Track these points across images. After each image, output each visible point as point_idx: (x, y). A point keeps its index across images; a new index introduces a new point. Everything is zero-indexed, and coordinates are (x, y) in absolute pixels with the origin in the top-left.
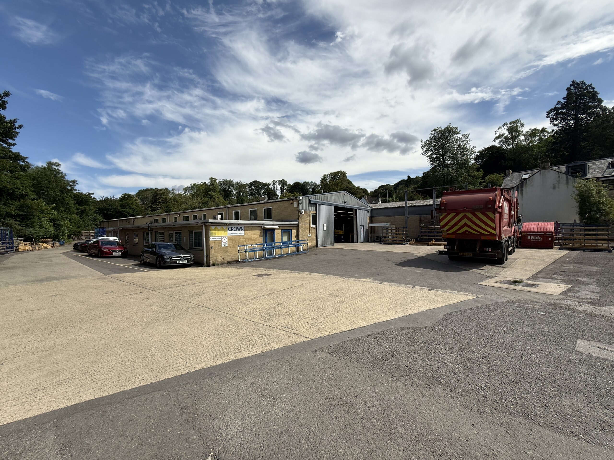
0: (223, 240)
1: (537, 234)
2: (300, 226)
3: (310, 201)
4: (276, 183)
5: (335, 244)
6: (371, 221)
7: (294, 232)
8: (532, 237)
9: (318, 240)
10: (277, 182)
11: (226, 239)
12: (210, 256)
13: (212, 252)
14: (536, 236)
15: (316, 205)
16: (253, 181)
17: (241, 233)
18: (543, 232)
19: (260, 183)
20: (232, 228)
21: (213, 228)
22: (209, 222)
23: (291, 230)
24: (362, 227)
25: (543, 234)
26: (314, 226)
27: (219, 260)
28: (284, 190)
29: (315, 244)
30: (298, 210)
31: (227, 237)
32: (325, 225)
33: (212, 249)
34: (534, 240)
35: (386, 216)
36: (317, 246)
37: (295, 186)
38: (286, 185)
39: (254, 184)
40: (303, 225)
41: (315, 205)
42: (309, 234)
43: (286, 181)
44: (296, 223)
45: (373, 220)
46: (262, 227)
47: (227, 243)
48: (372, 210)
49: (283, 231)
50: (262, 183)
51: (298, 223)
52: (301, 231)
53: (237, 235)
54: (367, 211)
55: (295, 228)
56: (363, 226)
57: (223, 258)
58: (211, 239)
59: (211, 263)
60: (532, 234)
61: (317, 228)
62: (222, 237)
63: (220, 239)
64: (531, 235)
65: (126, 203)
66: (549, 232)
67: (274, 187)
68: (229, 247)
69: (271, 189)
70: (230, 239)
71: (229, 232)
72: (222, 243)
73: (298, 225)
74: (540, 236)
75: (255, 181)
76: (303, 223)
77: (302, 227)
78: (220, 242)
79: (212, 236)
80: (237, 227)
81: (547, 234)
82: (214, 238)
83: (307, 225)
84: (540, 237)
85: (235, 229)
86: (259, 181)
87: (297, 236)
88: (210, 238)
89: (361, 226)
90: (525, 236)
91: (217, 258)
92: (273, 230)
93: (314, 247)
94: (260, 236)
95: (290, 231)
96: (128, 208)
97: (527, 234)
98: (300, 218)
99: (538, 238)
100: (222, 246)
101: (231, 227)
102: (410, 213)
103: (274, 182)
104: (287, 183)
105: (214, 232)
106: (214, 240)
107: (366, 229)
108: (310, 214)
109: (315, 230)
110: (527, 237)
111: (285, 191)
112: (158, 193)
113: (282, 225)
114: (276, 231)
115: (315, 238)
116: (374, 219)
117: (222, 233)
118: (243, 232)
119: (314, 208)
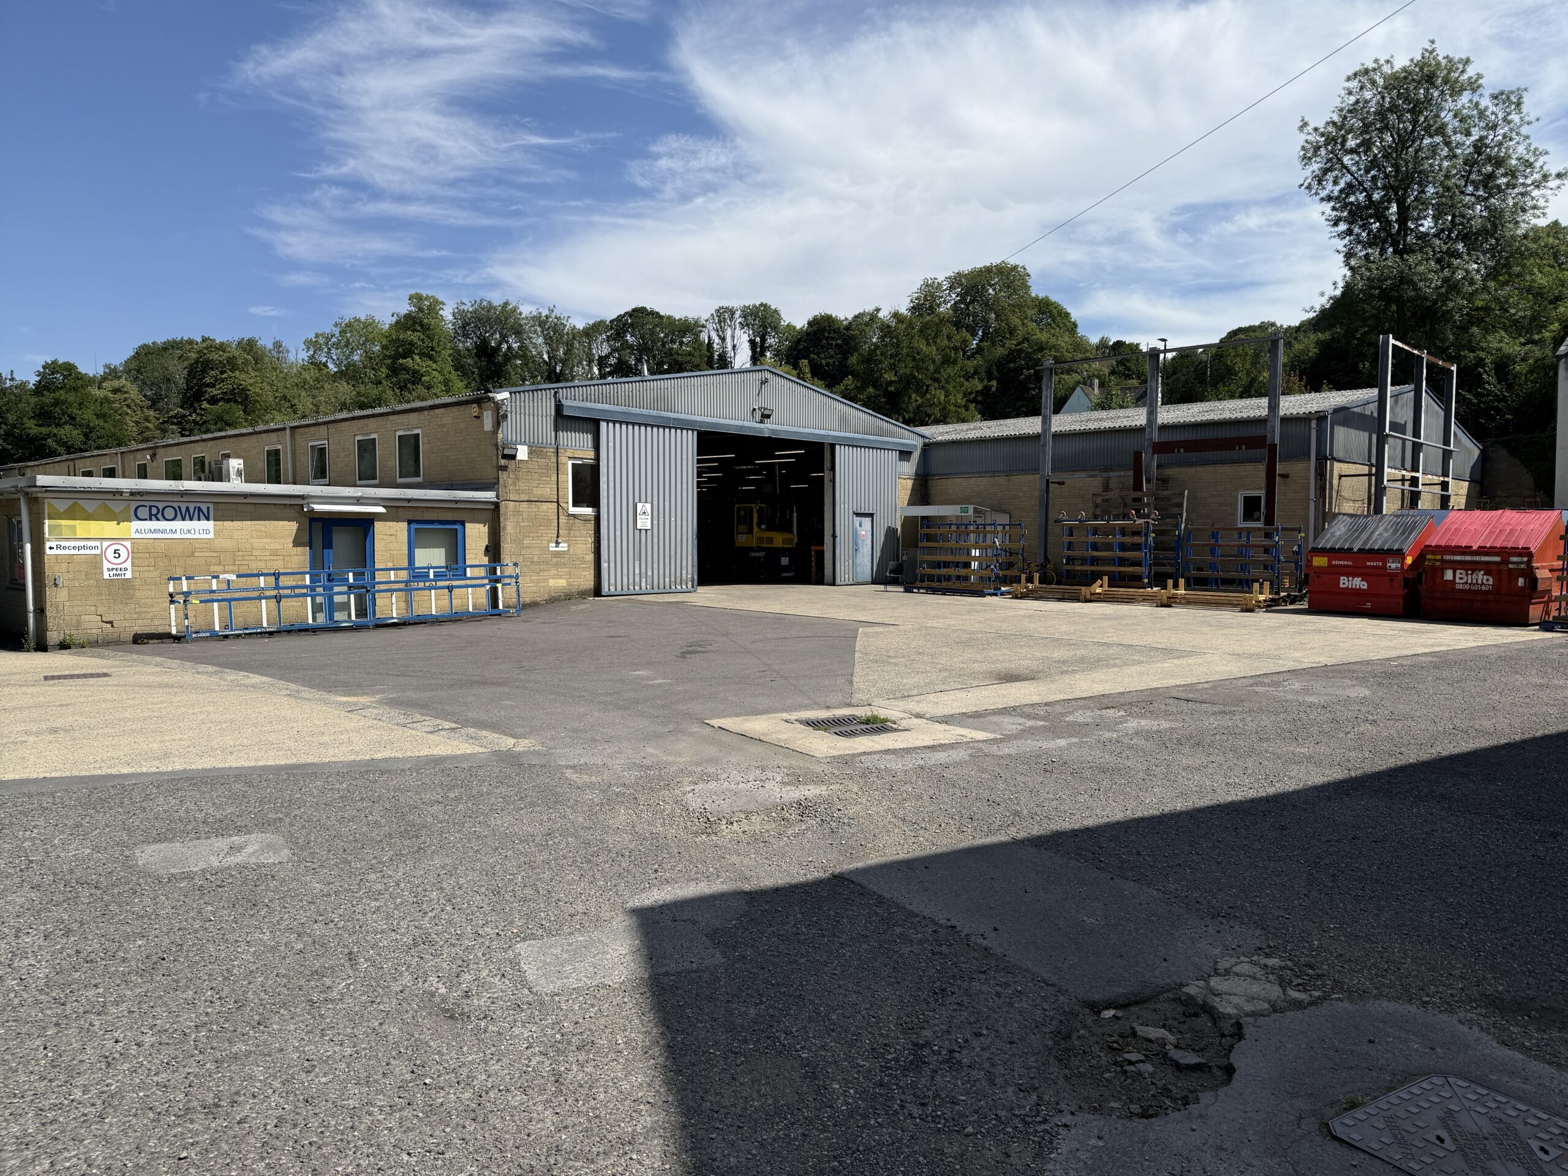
0: (110, 554)
1: (1477, 558)
2: (508, 508)
3: (559, 407)
4: (732, 318)
5: (702, 590)
6: (922, 493)
7: (476, 535)
8: (1458, 572)
9: (604, 565)
10: (738, 314)
11: (124, 553)
12: (50, 612)
13: (55, 597)
14: (1472, 567)
15: (596, 422)
16: (629, 309)
17: (201, 529)
18: (1497, 554)
19: (661, 317)
20: (154, 511)
21: (62, 506)
22: (38, 483)
23: (463, 523)
24: (867, 521)
25: (1497, 559)
26: (588, 511)
27: (92, 626)
28: (763, 349)
29: (589, 583)
30: (496, 445)
31: (128, 544)
32: (644, 507)
33: (56, 585)
34: (1467, 587)
35: (980, 474)
36: (597, 592)
37: (815, 333)
38: (775, 328)
39: (632, 325)
40: (525, 505)
41: (591, 425)
42: (557, 543)
43: (776, 311)
44: (490, 495)
45: (933, 492)
46: (302, 506)
47: (128, 565)
48: (929, 447)
49: (414, 526)
50: (669, 317)
51: (497, 497)
52: (509, 528)
53: (178, 536)
54: (895, 455)
55: (488, 515)
56: (871, 515)
57: (111, 623)
58: (52, 548)
59: (53, 637)
60: (1458, 558)
61: (598, 518)
62: (106, 544)
63: (98, 552)
64: (1455, 566)
65: (57, 403)
66: (1520, 555)
67: (723, 339)
68: (137, 583)
69: (710, 344)
70: (140, 551)
71: (136, 524)
72: (106, 565)
73: (497, 505)
74: (1488, 568)
75: (635, 310)
76: (524, 497)
77: (518, 513)
78: (96, 562)
79: (57, 539)
80: (176, 505)
81: (1514, 559)
82: (63, 544)
83: (545, 507)
84: (1488, 573)
85: (169, 513)
86: (657, 309)
87: (494, 551)
88: (48, 544)
89: (858, 515)
90: (1434, 569)
91: (79, 622)
92: (363, 525)
93: (583, 594)
94: (297, 543)
95: (458, 527)
96: (66, 423)
97: (1443, 561)
98: (503, 476)
99: (1480, 577)
100: (106, 576)
101: (148, 504)
102: (1060, 465)
103: (723, 315)
104: (780, 319)
105: (64, 522)
106: (67, 552)
107: (891, 532)
108: (563, 459)
109: (591, 526)
110: (1442, 571)
111: (768, 354)
112: (208, 361)
113: (409, 500)
114: (377, 524)
115: (591, 557)
116: (937, 486)
117: (109, 528)
118: (210, 525)
119: (588, 438)
